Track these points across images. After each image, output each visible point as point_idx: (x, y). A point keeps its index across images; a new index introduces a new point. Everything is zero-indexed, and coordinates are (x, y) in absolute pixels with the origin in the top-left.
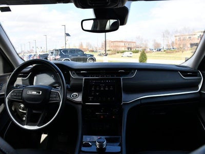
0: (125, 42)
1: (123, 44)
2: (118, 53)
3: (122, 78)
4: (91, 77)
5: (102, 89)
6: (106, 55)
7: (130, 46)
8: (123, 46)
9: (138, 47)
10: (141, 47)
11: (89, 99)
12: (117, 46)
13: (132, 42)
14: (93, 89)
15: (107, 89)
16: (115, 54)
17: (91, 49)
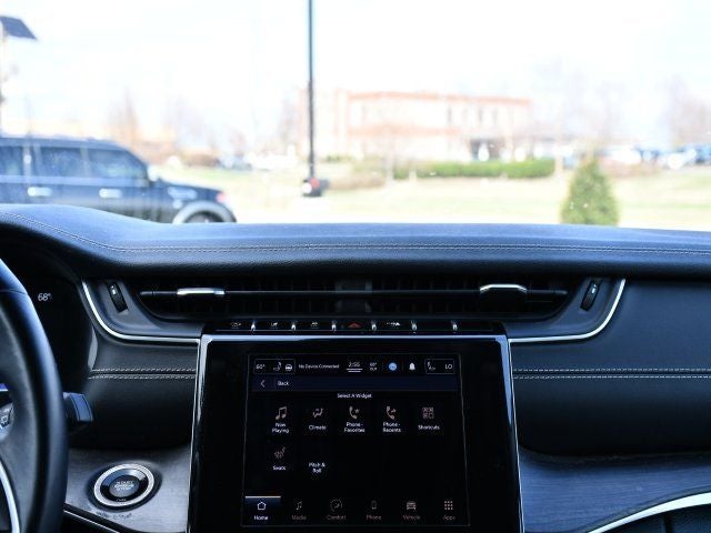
0: (451, 98)
1: (432, 115)
2: (400, 175)
3: (505, 342)
4: (263, 328)
5: (354, 428)
6: (316, 193)
7: (485, 131)
8: (435, 132)
9: (548, 140)
10: (568, 139)
11: (252, 509)
12: (395, 130)
13: (506, 101)
14: (280, 429)
15: (391, 428)
16: (376, 184)
17: (198, 147)
